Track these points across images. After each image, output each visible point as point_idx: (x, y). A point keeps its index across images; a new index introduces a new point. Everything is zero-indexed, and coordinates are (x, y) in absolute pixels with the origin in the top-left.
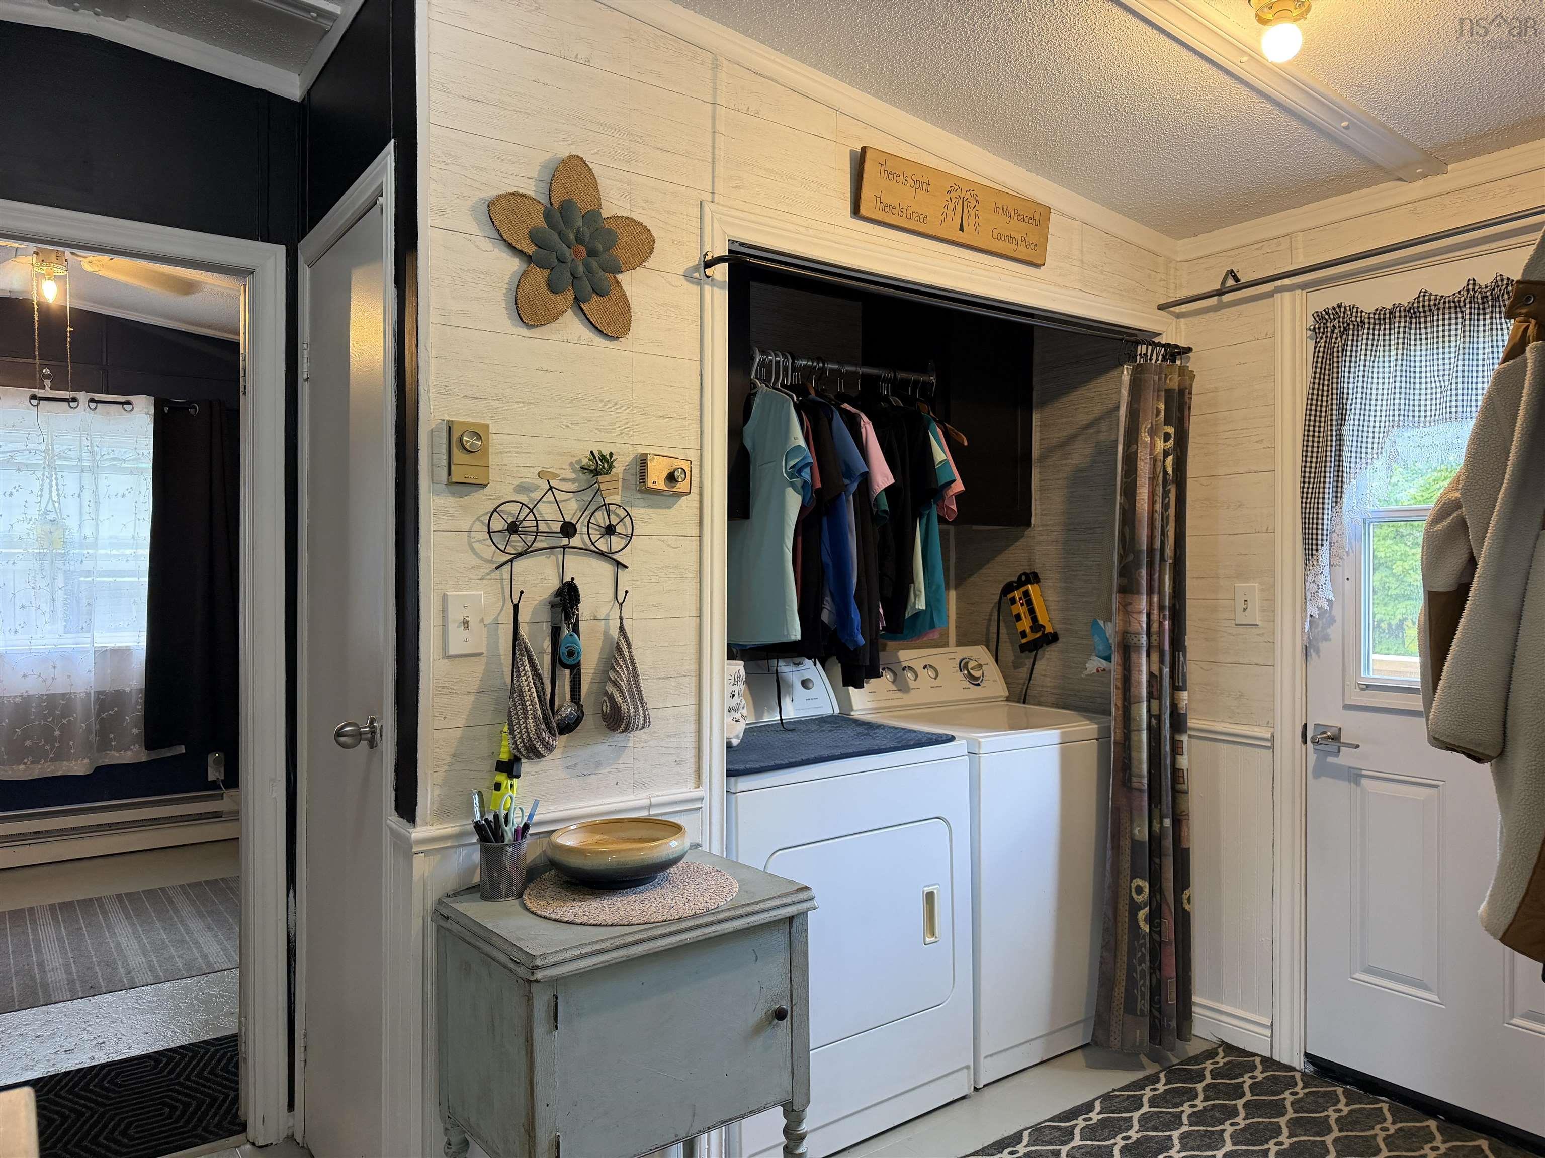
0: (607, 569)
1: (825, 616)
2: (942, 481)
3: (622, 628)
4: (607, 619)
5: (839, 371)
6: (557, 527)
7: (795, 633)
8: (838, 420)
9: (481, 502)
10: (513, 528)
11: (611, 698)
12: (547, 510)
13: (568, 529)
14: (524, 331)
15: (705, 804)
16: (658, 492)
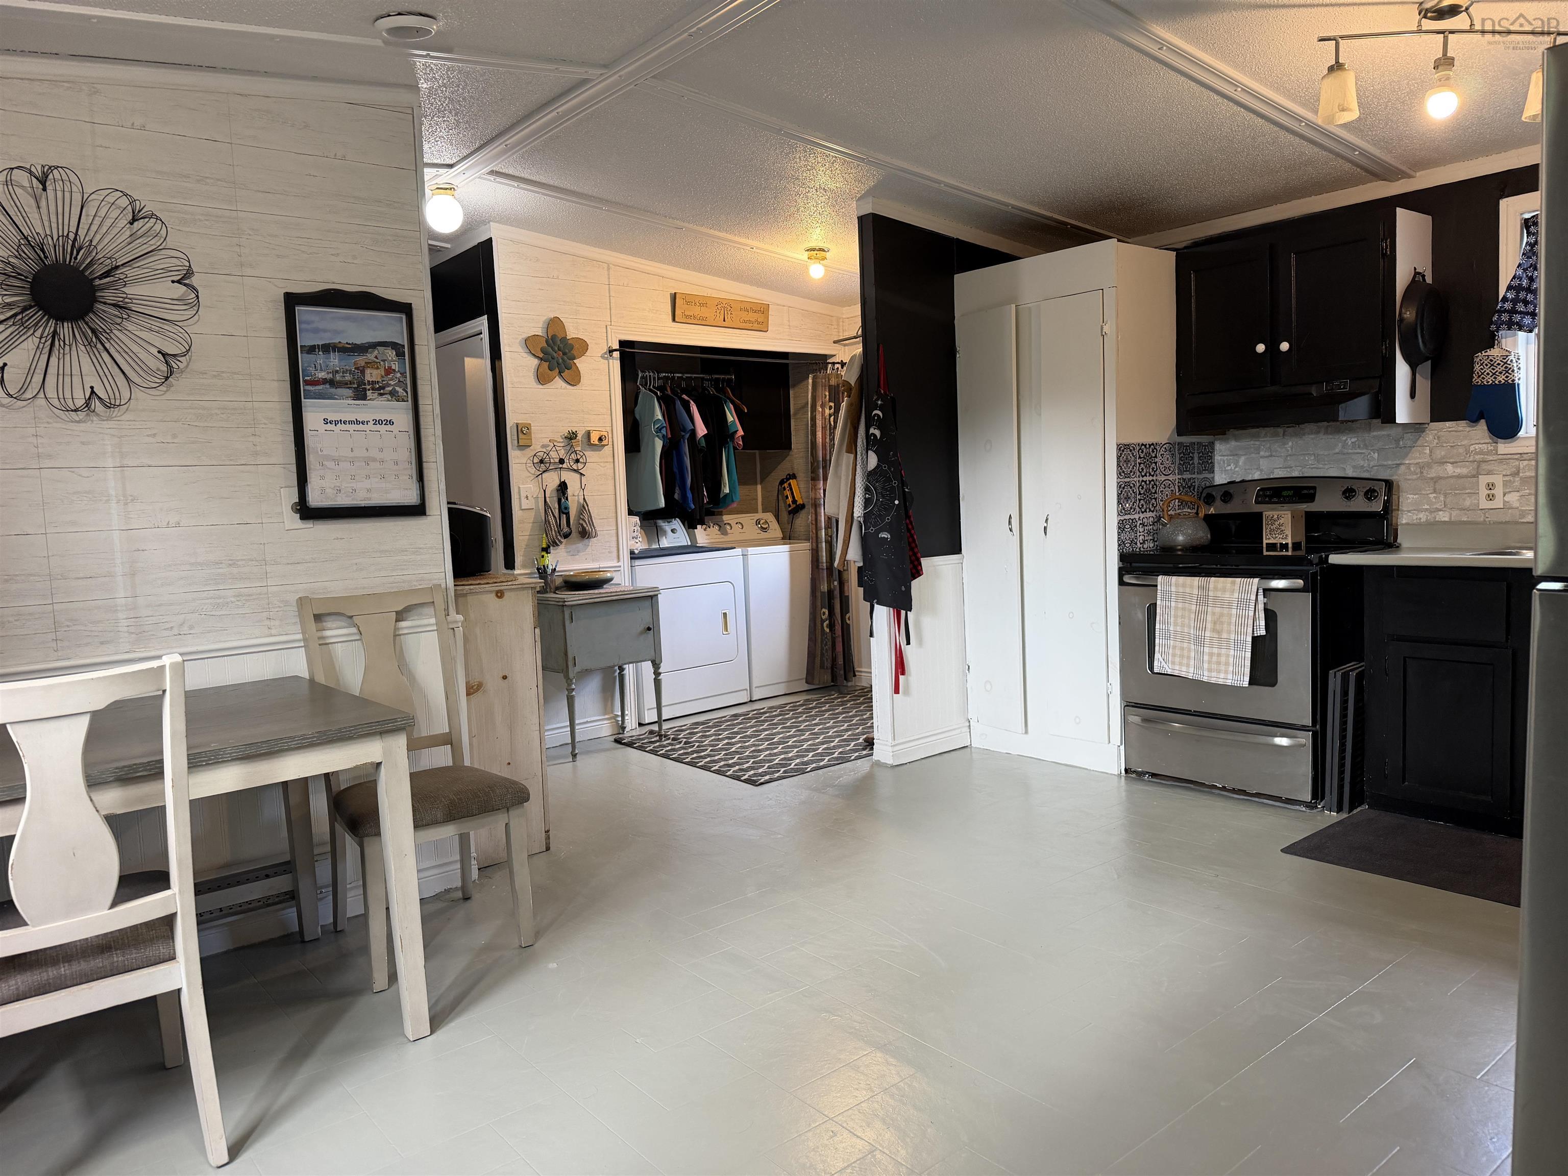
0: (577, 476)
1: (676, 496)
2: (732, 430)
3: (584, 499)
4: (578, 496)
5: (682, 377)
6: (557, 460)
7: (662, 503)
8: (678, 403)
9: (529, 452)
10: (542, 461)
11: (582, 525)
12: (553, 454)
13: (562, 461)
14: (541, 386)
15: (622, 569)
16: (595, 445)
